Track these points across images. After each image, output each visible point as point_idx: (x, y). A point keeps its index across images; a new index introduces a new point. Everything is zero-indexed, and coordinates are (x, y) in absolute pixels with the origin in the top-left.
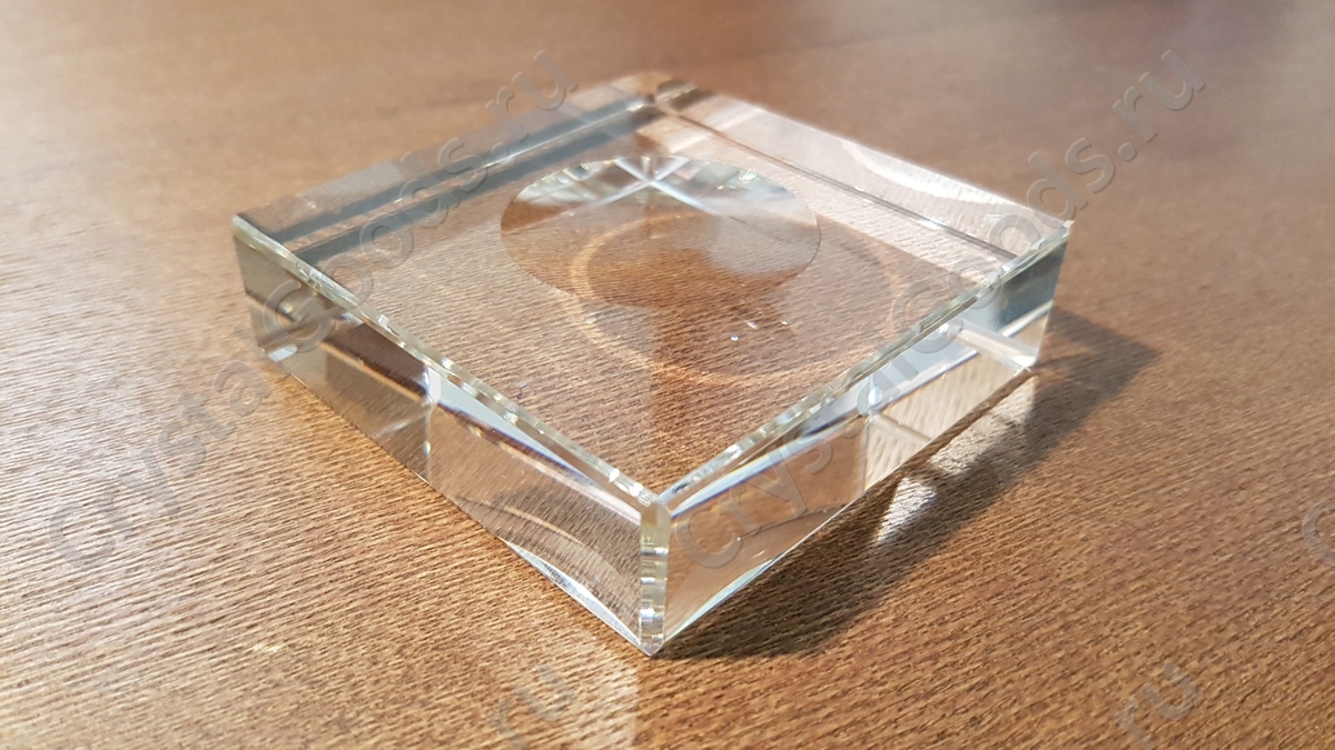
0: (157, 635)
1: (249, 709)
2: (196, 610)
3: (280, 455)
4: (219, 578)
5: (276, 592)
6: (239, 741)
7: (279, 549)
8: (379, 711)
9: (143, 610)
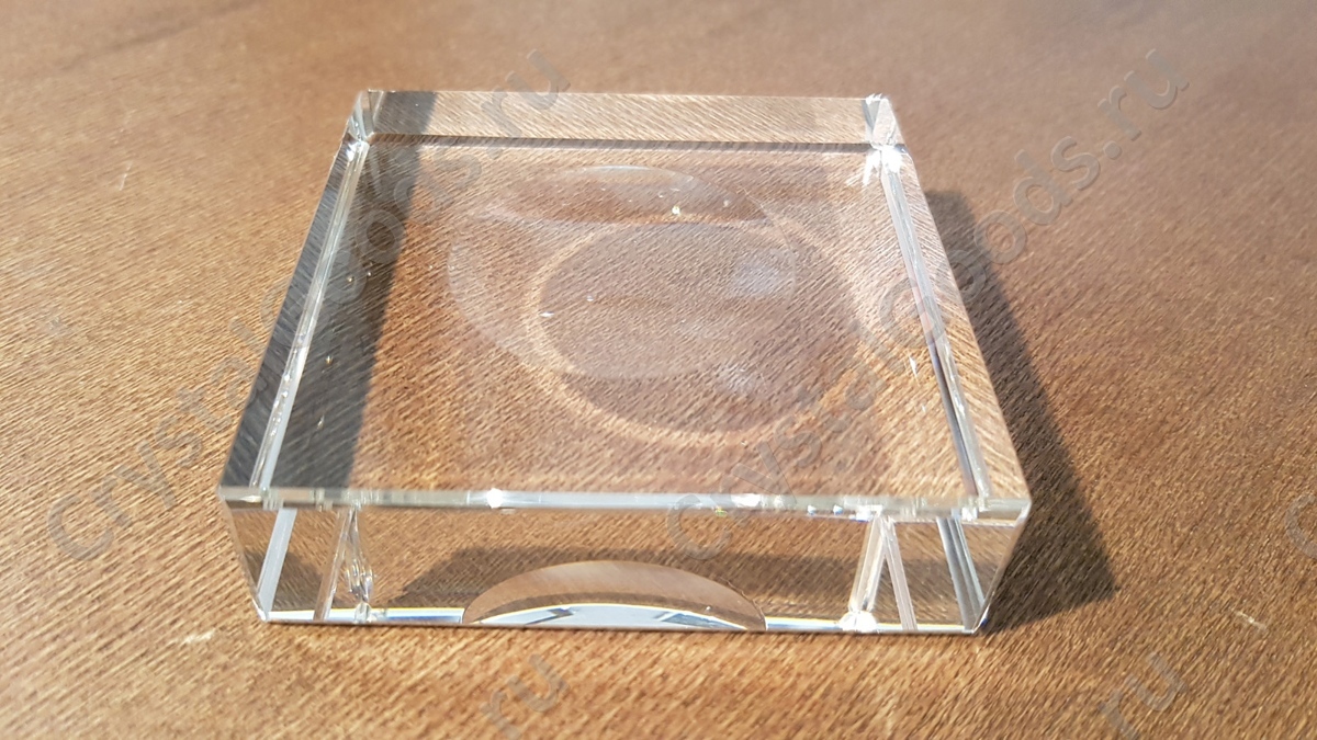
0: (82, 657)
1: (208, 697)
2: (110, 623)
3: (122, 453)
4: (118, 587)
5: (183, 584)
6: (213, 727)
7: (167, 542)
8: (333, 662)
9: (54, 639)
